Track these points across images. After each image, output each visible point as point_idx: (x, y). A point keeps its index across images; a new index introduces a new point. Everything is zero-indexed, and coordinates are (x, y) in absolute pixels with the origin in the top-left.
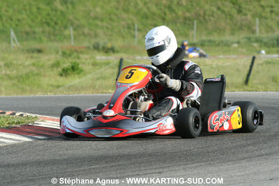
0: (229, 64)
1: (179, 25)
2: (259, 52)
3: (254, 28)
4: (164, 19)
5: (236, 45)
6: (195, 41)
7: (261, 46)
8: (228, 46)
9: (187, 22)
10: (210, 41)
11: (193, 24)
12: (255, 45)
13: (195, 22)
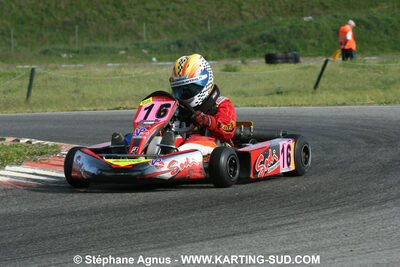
0: (149, 73)
1: (57, 30)
2: (150, 60)
3: (140, 34)
4: (41, 24)
5: (123, 52)
6: (76, 48)
7: (150, 53)
8: (114, 53)
9: (67, 28)
10: (96, 48)
11: (74, 30)
12: (145, 51)
13: (77, 27)
